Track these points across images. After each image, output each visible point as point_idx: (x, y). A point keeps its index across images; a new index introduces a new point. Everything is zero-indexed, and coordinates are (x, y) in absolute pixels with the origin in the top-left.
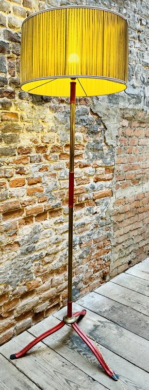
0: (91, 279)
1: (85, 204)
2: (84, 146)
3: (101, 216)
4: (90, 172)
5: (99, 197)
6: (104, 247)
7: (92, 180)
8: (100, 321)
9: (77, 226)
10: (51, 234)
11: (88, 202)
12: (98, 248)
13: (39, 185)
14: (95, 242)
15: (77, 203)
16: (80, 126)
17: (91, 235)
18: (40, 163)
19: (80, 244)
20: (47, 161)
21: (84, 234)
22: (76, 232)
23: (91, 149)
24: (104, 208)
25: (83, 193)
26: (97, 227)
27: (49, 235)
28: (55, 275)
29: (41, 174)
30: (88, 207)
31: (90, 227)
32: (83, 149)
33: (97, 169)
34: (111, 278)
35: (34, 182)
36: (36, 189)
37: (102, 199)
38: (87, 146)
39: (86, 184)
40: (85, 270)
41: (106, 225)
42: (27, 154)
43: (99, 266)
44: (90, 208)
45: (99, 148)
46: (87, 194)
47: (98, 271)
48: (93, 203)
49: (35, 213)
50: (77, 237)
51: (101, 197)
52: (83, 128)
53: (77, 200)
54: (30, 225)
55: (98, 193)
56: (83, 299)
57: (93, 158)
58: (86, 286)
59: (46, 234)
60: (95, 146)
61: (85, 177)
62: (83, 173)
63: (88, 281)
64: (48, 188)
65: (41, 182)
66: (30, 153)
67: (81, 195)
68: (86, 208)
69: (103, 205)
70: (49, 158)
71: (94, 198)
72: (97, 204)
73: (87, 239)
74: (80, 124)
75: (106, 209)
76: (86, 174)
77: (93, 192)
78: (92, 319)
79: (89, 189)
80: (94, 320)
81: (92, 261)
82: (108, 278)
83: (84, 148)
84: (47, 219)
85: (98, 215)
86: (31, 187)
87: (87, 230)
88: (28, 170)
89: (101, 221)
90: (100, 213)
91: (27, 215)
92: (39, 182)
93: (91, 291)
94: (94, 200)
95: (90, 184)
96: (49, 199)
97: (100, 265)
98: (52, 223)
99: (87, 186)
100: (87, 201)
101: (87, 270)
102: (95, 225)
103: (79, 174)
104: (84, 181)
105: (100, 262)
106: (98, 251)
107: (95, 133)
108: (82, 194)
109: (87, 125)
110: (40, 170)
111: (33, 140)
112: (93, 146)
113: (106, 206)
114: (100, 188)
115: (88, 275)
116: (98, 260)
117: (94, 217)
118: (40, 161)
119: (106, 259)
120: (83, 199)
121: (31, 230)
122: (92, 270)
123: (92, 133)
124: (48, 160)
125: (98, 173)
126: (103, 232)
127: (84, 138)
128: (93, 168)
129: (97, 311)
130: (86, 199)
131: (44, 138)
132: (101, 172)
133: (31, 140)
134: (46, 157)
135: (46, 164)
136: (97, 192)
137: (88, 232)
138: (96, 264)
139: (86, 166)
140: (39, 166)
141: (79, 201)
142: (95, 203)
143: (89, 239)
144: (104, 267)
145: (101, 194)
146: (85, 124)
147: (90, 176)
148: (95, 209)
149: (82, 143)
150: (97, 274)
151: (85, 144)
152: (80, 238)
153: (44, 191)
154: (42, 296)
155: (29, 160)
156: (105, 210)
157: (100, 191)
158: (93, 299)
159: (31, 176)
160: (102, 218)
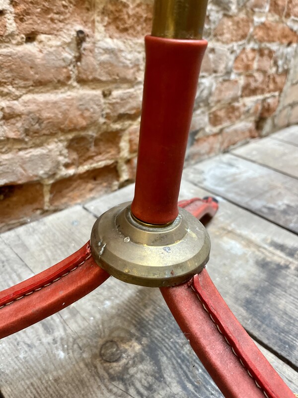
0: (231, 109)
8: (281, 247)
28: (100, 27)
34: (276, 128)
40: (222, 67)
43: (259, 77)
47: (254, 92)
56: (200, 166)
58: (216, 130)
63: (222, 114)
78: (245, 232)
80: (256, 237)
81: (249, 47)
82: (267, 127)
93: (226, 151)
97: (264, 72)
101: (228, 73)
105: (267, 63)
115: (228, 95)
116: (261, 52)
119: (280, 63)
122: (242, 81)
129: (257, 204)
138: (255, 65)
144: (272, 86)
150: (250, 102)
154: (18, 106)
158: (233, 170)
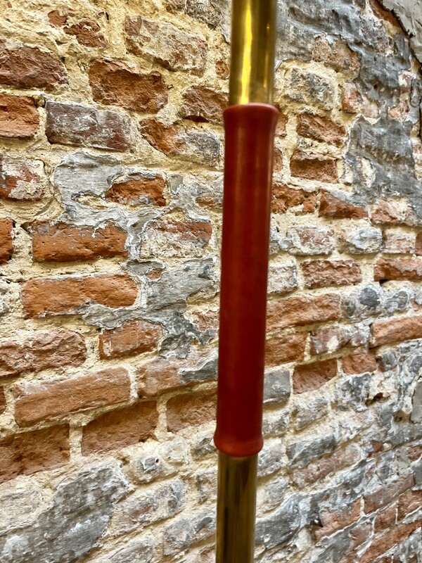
1: (339, 364)
2: (341, 131)
3: (395, 409)
4: (362, 239)
5: (393, 340)
6: (401, 517)
7: (368, 272)
9: (303, 454)
10: (173, 505)
11: (351, 357)
12: (381, 525)
13: (107, 268)
14: (371, 504)
15: (308, 359)
16: (330, 39)
17: (356, 484)
18: (118, 156)
19: (315, 525)
20: (158, 155)
21: (331, 482)
22: (299, 481)
23: (368, 148)
24: (406, 380)
25: (333, 319)
26: (381, 449)
27: (162, 512)
29: (123, 213)
30: (350, 378)
31: (355, 453)
32: (338, 143)
33: (389, 232)
35: (72, 247)
36: (85, 285)
37: (403, 345)
38: (354, 132)
39: (344, 284)
41: (412, 440)
42: (23, 86)
44: (359, 381)
45: (400, 151)
46: (349, 327)
48: (370, 360)
49: (82, 409)
50: (300, 498)
51: (399, 341)
52: (342, 52)
53: (308, 347)
54: (44, 476)
55: (388, 323)
57: (376, 188)
59: (147, 508)
60: (385, 139)
61: (344, 258)
62: (333, 241)
64: (162, 286)
65: (123, 254)
66: (50, 89)
67: (323, 327)
68: (342, 381)
69: (406, 368)
70: (170, 140)
71: (373, 341)
72: (382, 364)
73: (339, 499)
74: (328, 30)
75: (414, 384)
76: (345, 246)
77: (371, 320)
79: (358, 305)
83: (345, 139)
84: (157, 433)
85: (385, 405)
86: (57, 273)
87: (344, 465)
88: (29, 176)
89: (394, 429)
90: (394, 397)
91: (22, 424)
92: (107, 253)
94: (373, 349)
95: (361, 286)
96: (170, 340)
98: (185, 454)
99: (350, 293)
100: (345, 353)
102: (373, 442)
103: (318, 242)
104: (338, 274)
106: (379, 536)
107: (388, 89)
108: (327, 326)
109: (358, 43)
110: (115, 191)
111: (72, 21)
112: (379, 137)
113: (416, 372)
114: (395, 306)
117: (371, 415)
118: (117, 143)
120: (333, 344)
121: (47, 499)
123: (377, 83)
124: (164, 149)
125: (393, 248)
126: (402, 464)
127: (342, 96)
128: (373, 224)
130: (345, 344)
131: (144, 31)
132: (404, 245)
133: (56, 18)
134: (155, 133)
135: (154, 171)
136: (386, 320)
137: (347, 474)
139: (346, 213)
140: (108, 171)
141: (312, 353)
142: (378, 360)
143: (348, 500)
145: (399, 326)
146: (349, 37)
147: (359, 254)
148: (378, 383)
149: (336, 116)
151: (349, 126)
152: (314, 503)
153: (141, 301)
155: (42, 122)
156: (412, 388)
157: (397, 317)
159: (53, 213)
160: (399, 417)
